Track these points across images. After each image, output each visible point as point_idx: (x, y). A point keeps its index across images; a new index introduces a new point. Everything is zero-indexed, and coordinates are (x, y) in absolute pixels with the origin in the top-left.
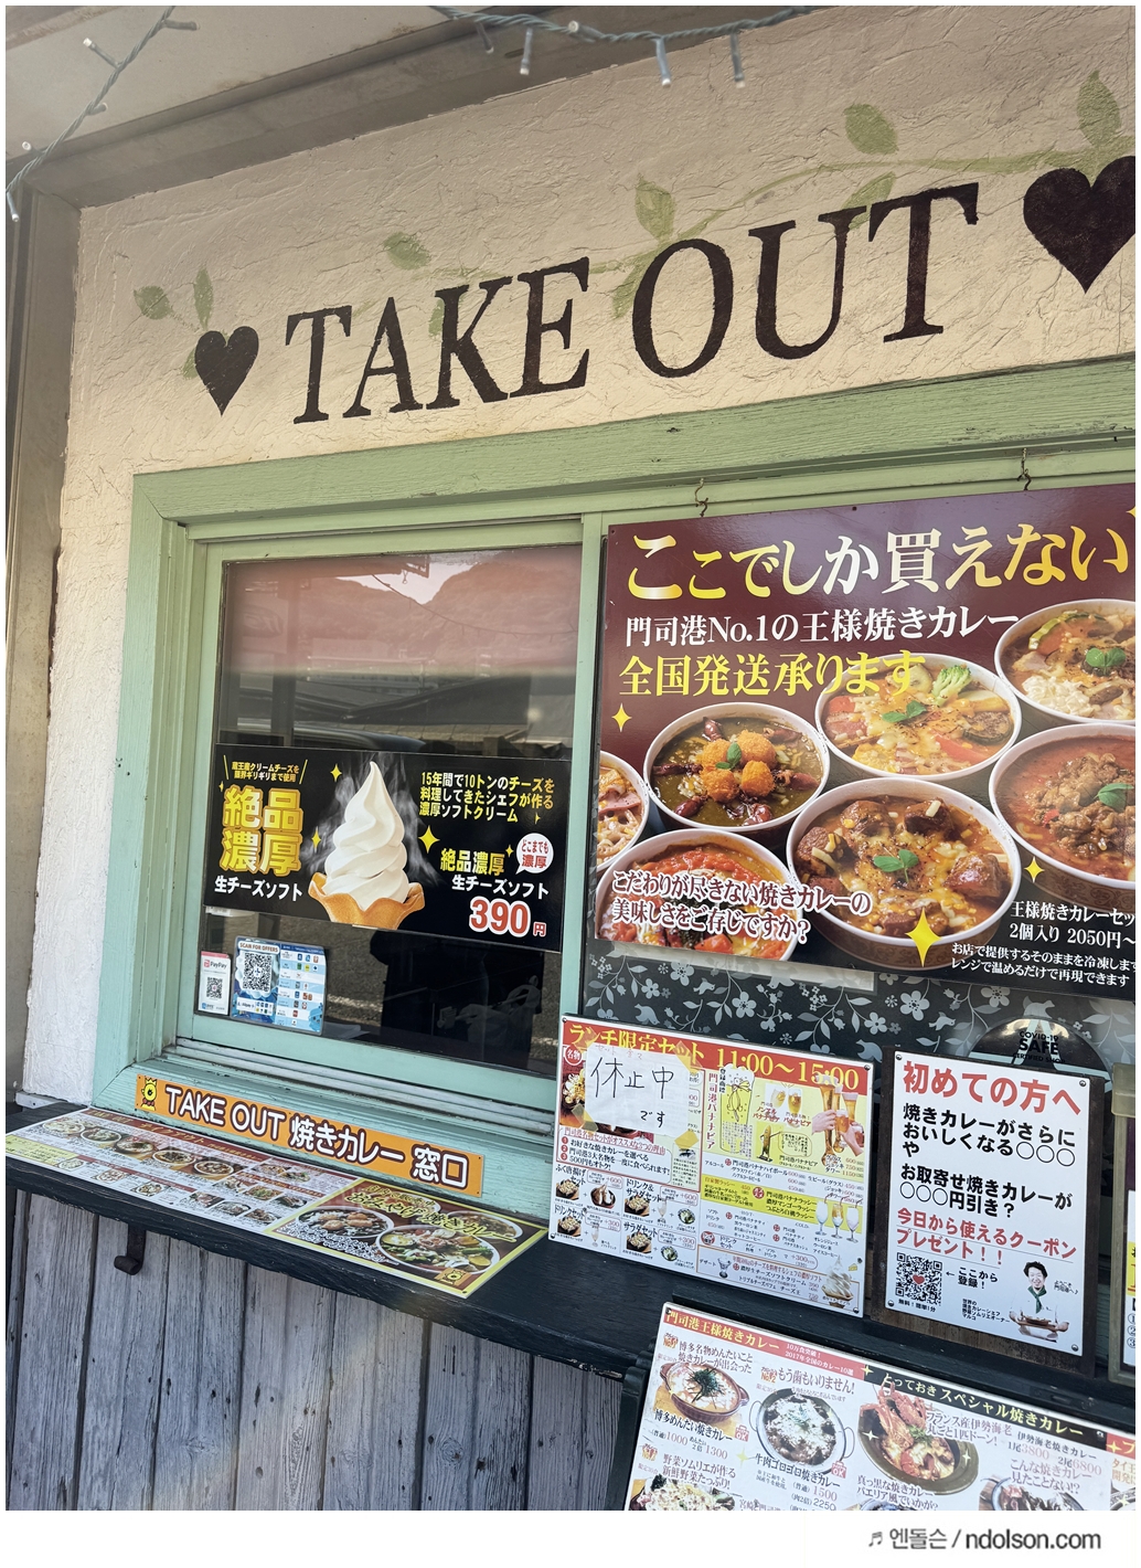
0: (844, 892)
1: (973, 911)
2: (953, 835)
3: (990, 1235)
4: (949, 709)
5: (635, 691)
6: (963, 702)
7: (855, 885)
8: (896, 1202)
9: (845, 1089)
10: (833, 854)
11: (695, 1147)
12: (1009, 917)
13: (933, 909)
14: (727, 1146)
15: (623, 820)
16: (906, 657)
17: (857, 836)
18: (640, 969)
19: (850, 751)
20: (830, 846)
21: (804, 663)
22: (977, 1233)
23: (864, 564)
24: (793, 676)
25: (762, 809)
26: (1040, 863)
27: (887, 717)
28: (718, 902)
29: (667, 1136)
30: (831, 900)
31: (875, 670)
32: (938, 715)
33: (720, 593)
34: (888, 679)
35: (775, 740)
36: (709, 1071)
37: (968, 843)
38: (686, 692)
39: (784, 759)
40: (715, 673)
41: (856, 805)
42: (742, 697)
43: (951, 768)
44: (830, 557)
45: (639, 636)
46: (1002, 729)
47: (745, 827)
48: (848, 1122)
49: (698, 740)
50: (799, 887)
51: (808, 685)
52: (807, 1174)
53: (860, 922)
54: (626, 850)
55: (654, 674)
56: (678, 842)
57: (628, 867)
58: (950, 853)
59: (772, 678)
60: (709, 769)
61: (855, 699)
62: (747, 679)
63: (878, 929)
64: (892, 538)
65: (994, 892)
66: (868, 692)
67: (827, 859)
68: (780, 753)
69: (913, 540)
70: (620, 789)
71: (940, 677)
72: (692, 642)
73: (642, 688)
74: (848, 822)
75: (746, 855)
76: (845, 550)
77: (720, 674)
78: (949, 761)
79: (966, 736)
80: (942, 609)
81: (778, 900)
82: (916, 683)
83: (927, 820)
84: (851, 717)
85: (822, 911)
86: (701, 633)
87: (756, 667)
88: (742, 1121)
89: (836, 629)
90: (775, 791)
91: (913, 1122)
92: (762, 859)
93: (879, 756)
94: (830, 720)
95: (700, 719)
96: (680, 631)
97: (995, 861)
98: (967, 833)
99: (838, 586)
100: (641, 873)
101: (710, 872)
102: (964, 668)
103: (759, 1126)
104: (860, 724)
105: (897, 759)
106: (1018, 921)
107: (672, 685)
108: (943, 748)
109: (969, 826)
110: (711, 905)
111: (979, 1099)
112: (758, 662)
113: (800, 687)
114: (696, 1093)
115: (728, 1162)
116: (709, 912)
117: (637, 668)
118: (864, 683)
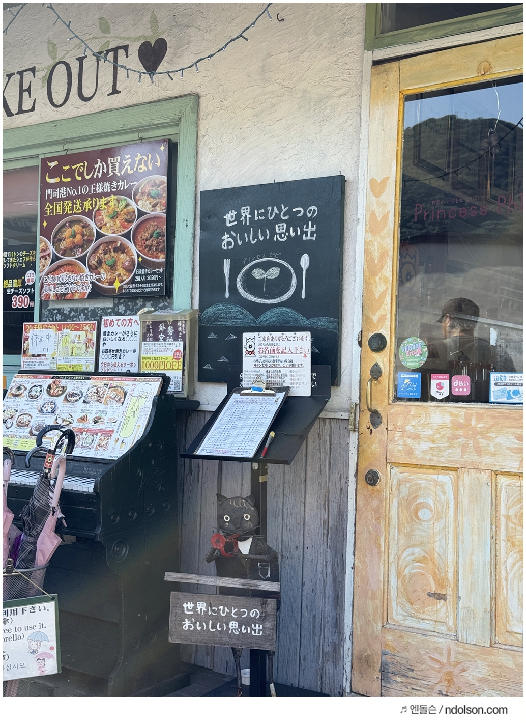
0: (99, 274)
1: (127, 274)
2: (123, 252)
3: (119, 365)
4: (122, 212)
5: (48, 215)
6: (125, 210)
7: (102, 271)
8: (101, 361)
9: (91, 330)
10: (97, 262)
11: (56, 356)
12: (135, 275)
13: (119, 275)
14: (63, 354)
15: (46, 259)
16: (113, 197)
17: (102, 255)
18: (56, 311)
19: (100, 228)
20: (96, 260)
21: (90, 201)
22: (117, 365)
23: (103, 169)
24: (87, 206)
25: (80, 250)
26: (142, 257)
27: (109, 217)
28: (70, 282)
29: (49, 355)
30: (97, 277)
31: (106, 202)
32: (120, 215)
33: (69, 180)
34: (109, 204)
35: (83, 227)
36: (60, 332)
37: (126, 253)
38: (61, 214)
39: (85, 233)
40: (68, 206)
41: (102, 245)
42: (76, 214)
43: (123, 231)
44: (95, 166)
45: (49, 195)
46: (133, 217)
47: (77, 257)
48: (91, 340)
49: (64, 229)
50: (89, 274)
51: (91, 208)
52: (81, 358)
53: (103, 282)
54: (47, 269)
55: (53, 208)
56: (60, 264)
57: (47, 274)
58: (122, 257)
59: (82, 207)
60: (67, 239)
61: (102, 211)
62: (76, 207)
63: (107, 284)
64: (109, 159)
65: (132, 268)
66: (104, 209)
67: (96, 264)
68: (85, 231)
69: (114, 160)
70: (45, 249)
71: (120, 203)
72: (63, 197)
73: (50, 213)
74: (100, 251)
75: (77, 266)
76: (99, 164)
77: (70, 206)
78: (122, 229)
79: (126, 221)
80: (120, 181)
81: (84, 279)
82: (115, 205)
83: (117, 248)
84: (101, 217)
85: (95, 281)
86: (65, 193)
87: (78, 203)
88: (67, 345)
89: (97, 190)
90: (83, 244)
91: (105, 337)
92: (80, 266)
93: (107, 229)
94: (96, 219)
95: (65, 222)
96: (60, 193)
97: (132, 258)
98: (126, 250)
99: (97, 175)
100: (51, 276)
101: (68, 273)
102: (125, 199)
103: (70, 346)
104: (102, 220)
105: (111, 229)
106: (137, 275)
107: (58, 211)
108: (121, 225)
109: (127, 248)
110: (68, 283)
111: (119, 326)
112: (79, 201)
113: (89, 209)
114: (56, 340)
115: (63, 359)
116: (68, 286)
117: (49, 207)
118: (103, 206)
